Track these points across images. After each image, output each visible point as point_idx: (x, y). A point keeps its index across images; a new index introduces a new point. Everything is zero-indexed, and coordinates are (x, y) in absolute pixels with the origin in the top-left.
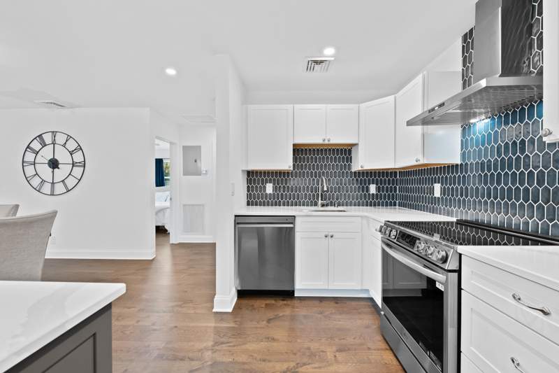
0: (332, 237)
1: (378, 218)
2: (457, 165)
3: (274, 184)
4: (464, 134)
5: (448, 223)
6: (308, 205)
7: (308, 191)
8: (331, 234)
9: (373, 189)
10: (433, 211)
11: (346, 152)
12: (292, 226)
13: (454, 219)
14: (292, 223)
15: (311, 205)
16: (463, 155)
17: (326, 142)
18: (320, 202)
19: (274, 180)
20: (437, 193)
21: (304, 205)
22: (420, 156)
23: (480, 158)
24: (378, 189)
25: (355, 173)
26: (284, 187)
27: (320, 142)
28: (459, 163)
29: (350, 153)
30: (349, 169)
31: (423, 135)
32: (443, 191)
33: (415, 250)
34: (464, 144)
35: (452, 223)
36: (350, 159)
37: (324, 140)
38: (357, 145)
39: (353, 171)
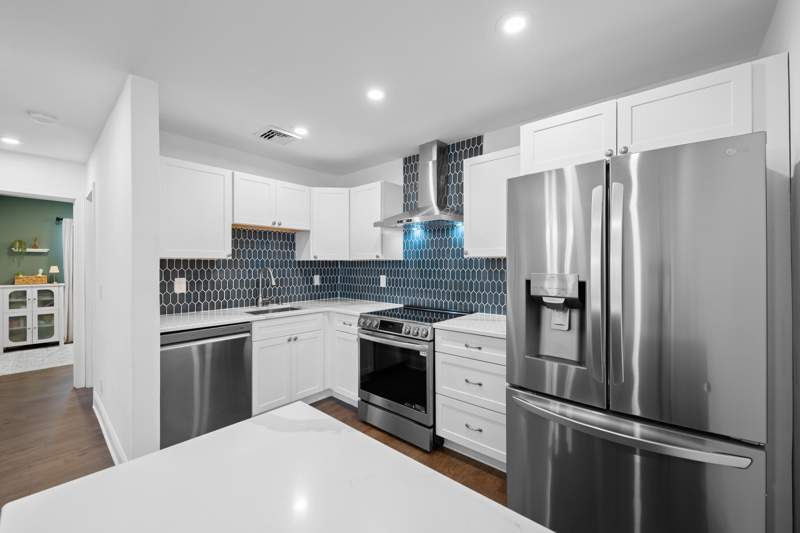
0: (295, 339)
1: (352, 312)
2: (400, 261)
3: (189, 279)
4: (405, 238)
5: (396, 309)
6: (242, 306)
7: (242, 287)
8: (293, 337)
9: (317, 280)
10: (379, 299)
11: (288, 238)
12: (247, 335)
13: (402, 306)
14: (249, 332)
15: (247, 305)
16: (405, 253)
17: (276, 226)
18: (260, 300)
19: (189, 272)
20: (383, 283)
21: (236, 306)
22: (380, 255)
23: (417, 257)
24: (322, 280)
25: (299, 262)
26: (206, 282)
27: (270, 225)
28: (402, 259)
29: (293, 239)
30: (293, 257)
31: (382, 235)
32: (389, 282)
33: (403, 334)
34: (406, 245)
35: (400, 308)
36: (293, 246)
37: (274, 223)
38: (308, 232)
39: (297, 260)
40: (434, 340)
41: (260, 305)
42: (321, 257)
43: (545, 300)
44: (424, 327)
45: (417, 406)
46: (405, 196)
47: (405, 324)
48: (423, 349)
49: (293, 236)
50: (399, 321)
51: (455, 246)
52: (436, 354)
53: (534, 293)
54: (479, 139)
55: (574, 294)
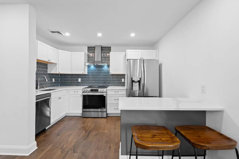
0: (60, 98)
2: (86, 74)
10: (78, 85)
12: (50, 97)
16: (88, 72)
18: (39, 87)
22: (84, 72)
24: (55, 80)
30: (47, 72)
31: (84, 67)
33: (99, 92)
34: (88, 70)
36: (47, 68)
37: (48, 60)
38: (56, 64)
39: (48, 73)
40: (107, 92)
41: (39, 89)
42: (61, 73)
43: (135, 81)
44: (105, 90)
45: (103, 108)
46: (88, 57)
47: (99, 89)
48: (104, 94)
49: (47, 65)
50: (97, 89)
51: (104, 71)
52: (107, 95)
53: (133, 80)
54: (110, 47)
55: (139, 80)
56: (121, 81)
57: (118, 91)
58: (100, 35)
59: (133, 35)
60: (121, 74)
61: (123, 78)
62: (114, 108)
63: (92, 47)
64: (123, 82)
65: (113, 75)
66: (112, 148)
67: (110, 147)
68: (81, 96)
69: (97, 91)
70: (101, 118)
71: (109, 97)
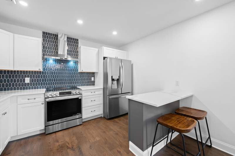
0: (6, 113)
20: (27, 81)
33: (72, 94)
40: (82, 94)
43: (115, 79)
46: (44, 47)
47: (72, 91)
48: (79, 97)
50: (70, 91)
51: (69, 68)
52: (83, 97)
53: (113, 78)
54: (77, 40)
55: (118, 78)
56: (91, 79)
57: (94, 91)
58: (80, 22)
59: (115, 33)
60: (91, 72)
61: (93, 77)
62: (91, 111)
63: (51, 34)
64: (93, 81)
65: (81, 73)
66: (122, 152)
67: (119, 152)
68: (43, 104)
69: (69, 93)
70: (75, 127)
71: (85, 99)
